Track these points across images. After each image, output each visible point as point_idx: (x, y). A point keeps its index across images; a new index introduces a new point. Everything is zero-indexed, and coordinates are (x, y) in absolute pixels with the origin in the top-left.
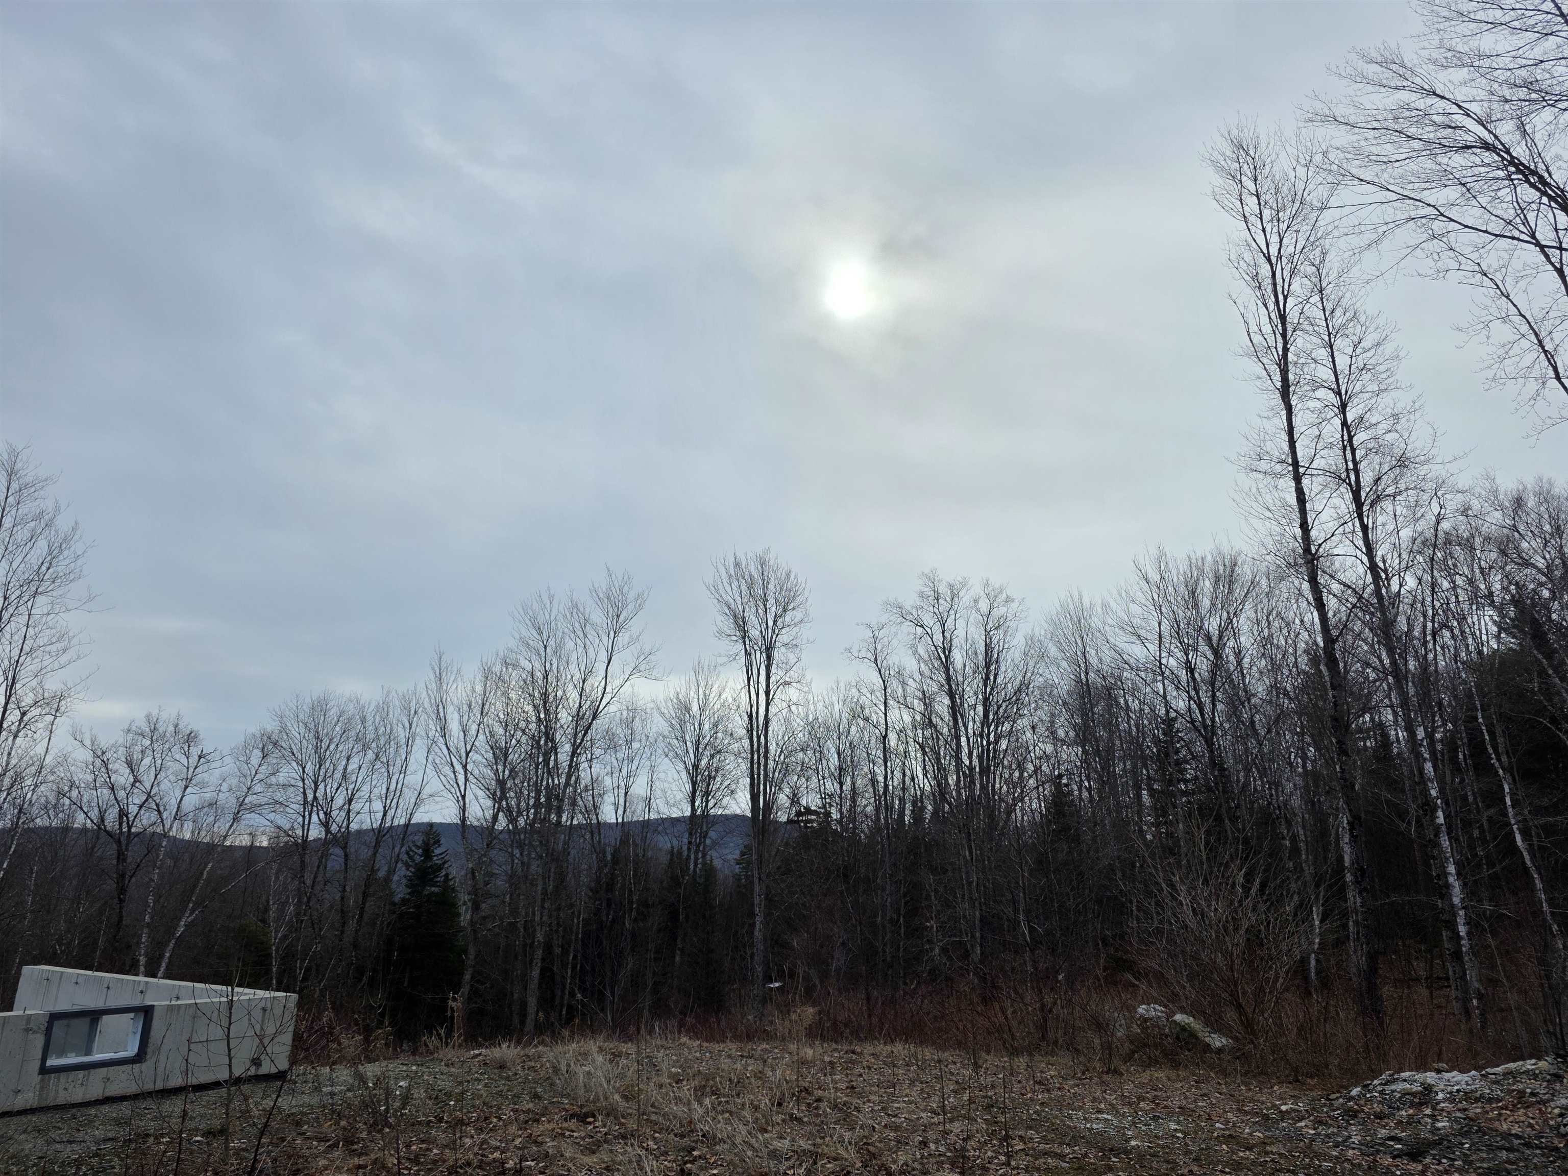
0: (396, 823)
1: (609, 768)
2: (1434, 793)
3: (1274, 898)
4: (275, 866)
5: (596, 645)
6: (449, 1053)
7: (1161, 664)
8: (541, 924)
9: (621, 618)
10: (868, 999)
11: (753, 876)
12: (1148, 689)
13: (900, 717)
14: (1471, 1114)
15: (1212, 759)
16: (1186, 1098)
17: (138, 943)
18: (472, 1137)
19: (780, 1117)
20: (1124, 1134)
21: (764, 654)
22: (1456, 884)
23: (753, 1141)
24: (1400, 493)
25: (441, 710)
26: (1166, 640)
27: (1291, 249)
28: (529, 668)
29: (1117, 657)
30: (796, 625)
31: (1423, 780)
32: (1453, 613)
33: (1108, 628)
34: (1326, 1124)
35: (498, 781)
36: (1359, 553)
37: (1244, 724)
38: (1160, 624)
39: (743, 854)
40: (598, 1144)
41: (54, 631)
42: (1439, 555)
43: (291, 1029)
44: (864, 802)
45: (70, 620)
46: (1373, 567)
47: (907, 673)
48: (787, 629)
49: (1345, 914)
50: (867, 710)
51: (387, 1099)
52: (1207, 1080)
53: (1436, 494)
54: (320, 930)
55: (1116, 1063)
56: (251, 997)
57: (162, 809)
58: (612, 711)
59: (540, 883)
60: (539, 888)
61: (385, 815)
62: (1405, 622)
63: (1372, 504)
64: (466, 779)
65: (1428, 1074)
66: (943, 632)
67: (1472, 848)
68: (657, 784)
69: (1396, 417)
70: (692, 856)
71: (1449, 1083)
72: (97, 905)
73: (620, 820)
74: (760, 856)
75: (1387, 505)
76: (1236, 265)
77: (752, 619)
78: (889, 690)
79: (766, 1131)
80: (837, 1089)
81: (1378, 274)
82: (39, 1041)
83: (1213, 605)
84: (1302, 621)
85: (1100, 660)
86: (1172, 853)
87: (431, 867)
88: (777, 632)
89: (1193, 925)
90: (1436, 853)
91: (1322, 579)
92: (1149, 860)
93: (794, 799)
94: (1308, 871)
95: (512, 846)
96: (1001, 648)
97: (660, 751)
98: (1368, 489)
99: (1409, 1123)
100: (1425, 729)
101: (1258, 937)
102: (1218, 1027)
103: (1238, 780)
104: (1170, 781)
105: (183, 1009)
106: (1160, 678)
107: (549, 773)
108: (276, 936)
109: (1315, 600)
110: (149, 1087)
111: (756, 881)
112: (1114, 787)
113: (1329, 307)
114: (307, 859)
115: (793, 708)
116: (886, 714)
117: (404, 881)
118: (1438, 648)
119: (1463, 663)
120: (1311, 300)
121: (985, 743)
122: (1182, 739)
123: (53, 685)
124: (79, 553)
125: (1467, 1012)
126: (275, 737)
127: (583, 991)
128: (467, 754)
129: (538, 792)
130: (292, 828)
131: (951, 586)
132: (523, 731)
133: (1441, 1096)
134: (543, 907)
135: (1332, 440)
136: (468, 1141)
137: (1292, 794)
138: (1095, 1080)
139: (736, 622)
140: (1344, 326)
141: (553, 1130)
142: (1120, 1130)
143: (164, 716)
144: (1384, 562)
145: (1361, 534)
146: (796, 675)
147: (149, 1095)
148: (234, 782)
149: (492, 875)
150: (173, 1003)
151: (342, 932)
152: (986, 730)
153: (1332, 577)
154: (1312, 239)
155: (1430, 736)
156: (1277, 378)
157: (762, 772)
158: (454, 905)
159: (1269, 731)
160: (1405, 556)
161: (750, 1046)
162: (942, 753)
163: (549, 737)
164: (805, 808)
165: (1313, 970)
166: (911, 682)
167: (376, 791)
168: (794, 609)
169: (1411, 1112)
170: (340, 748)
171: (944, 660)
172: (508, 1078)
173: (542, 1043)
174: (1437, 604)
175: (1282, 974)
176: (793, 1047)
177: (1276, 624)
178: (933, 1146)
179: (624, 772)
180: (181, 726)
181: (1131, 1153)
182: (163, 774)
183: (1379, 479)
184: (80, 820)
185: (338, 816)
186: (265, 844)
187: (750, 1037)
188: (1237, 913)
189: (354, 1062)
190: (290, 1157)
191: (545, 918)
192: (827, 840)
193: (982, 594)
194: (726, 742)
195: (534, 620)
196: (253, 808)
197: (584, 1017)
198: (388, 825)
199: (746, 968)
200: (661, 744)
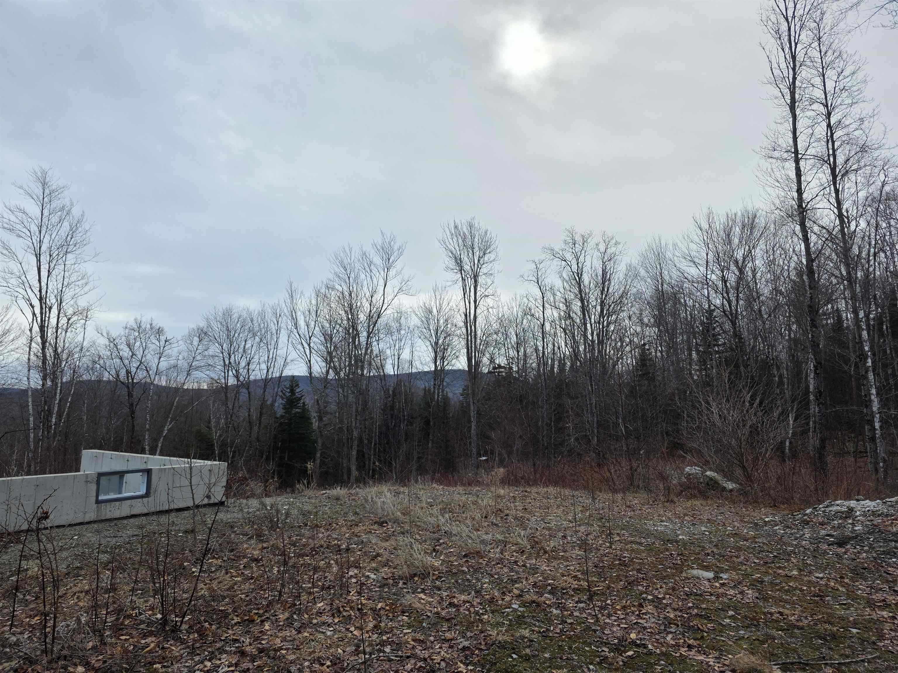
0: (274, 376)
1: (388, 345)
2: (867, 348)
3: (767, 409)
4: (212, 398)
5: (377, 276)
6: (309, 493)
7: (707, 278)
8: (356, 428)
9: (391, 261)
10: (534, 465)
11: (470, 401)
12: (699, 294)
13: (552, 313)
14: (875, 523)
15: (735, 332)
16: (711, 515)
17: (144, 439)
18: (323, 533)
19: (486, 524)
20: (676, 533)
21: (473, 280)
22: (876, 400)
23: (472, 535)
24: (860, 169)
25: (294, 314)
26: (711, 264)
27: (801, 12)
28: (341, 290)
29: (681, 275)
30: (491, 262)
31: (861, 342)
32: (887, 242)
33: (676, 258)
34: (790, 528)
35: (328, 352)
36: (832, 207)
37: (755, 312)
38: (707, 255)
39: (464, 390)
40: (389, 537)
41: (79, 273)
42: (882, 207)
44: (531, 361)
45: (88, 267)
46: (840, 216)
47: (556, 289)
48: (486, 265)
49: (808, 417)
50: (533, 310)
51: (277, 514)
52: (723, 506)
53: (883, 168)
54: (239, 432)
55: (672, 497)
56: (201, 464)
57: (148, 369)
58: (388, 315)
59: (354, 406)
60: (354, 409)
61: (268, 371)
62: (857, 249)
63: (843, 176)
64: (310, 352)
65: (852, 502)
66: (578, 264)
67: (887, 380)
68: (415, 353)
69: (862, 120)
70: (436, 391)
71: (863, 506)
72: (121, 420)
73: (396, 373)
74: (474, 391)
75: (852, 176)
76: (766, 23)
77: (465, 259)
78: (545, 299)
79: (479, 530)
80: (517, 510)
81: (857, 26)
82: (94, 487)
83: (740, 242)
84: (794, 251)
85: (671, 277)
86: (709, 385)
87: (295, 398)
88: (480, 266)
89: (719, 423)
90: (865, 382)
91: (808, 224)
92: (695, 390)
93: (492, 360)
94: (788, 394)
95: (338, 387)
96: (612, 272)
97: (416, 335)
98: (840, 167)
99: (839, 527)
100: (865, 312)
101: (756, 430)
102: (730, 479)
103: (750, 345)
104: (709, 346)
105: (167, 471)
106: (706, 287)
107: (356, 348)
108: (215, 435)
109: (803, 236)
110: (153, 510)
111: (471, 404)
112: (676, 350)
113: (824, 50)
114: (229, 396)
115: (490, 310)
116: (543, 312)
117: (281, 406)
118: (877, 264)
119: (891, 272)
120: (813, 45)
121: (601, 327)
122: (717, 321)
123: (82, 303)
124: (87, 229)
125: (877, 470)
126: (205, 330)
127: (380, 461)
128: (310, 338)
129: (350, 358)
130: (219, 379)
131: (583, 236)
132: (340, 325)
133: (858, 513)
134: (356, 419)
135: (820, 136)
136: (321, 535)
137: (781, 352)
138: (660, 505)
139: (456, 261)
140: (833, 62)
141: (365, 530)
142: (674, 531)
143: (144, 320)
144: (847, 212)
145: (834, 195)
146: (492, 291)
147: (153, 513)
148: (185, 354)
149: (327, 402)
150: (162, 467)
151: (251, 433)
152: (602, 320)
153: (814, 222)
154: (815, 4)
155: (867, 316)
156: (788, 97)
157: (473, 346)
158: (309, 419)
159: (770, 316)
160: (860, 208)
161: (470, 488)
162: (576, 333)
163: (354, 327)
164: (498, 365)
165: (787, 448)
166: (558, 294)
167: (262, 359)
168: (490, 253)
169: (840, 521)
170: (241, 336)
171: (578, 280)
172: (341, 505)
173: (358, 487)
174: (878, 237)
175: (769, 450)
176: (493, 489)
177: (778, 252)
178: (569, 538)
179: (397, 347)
180: (153, 325)
181: (679, 542)
182: (147, 351)
183: (848, 160)
184: (106, 377)
185: (243, 372)
186: (205, 387)
187: (470, 484)
188: (745, 417)
189: (259, 497)
190: (228, 543)
191: (358, 425)
192: (510, 382)
193: (601, 240)
194: (453, 330)
195: (342, 263)
196: (197, 368)
197: (380, 474)
198: (270, 377)
199: (468, 450)
200: (416, 331)
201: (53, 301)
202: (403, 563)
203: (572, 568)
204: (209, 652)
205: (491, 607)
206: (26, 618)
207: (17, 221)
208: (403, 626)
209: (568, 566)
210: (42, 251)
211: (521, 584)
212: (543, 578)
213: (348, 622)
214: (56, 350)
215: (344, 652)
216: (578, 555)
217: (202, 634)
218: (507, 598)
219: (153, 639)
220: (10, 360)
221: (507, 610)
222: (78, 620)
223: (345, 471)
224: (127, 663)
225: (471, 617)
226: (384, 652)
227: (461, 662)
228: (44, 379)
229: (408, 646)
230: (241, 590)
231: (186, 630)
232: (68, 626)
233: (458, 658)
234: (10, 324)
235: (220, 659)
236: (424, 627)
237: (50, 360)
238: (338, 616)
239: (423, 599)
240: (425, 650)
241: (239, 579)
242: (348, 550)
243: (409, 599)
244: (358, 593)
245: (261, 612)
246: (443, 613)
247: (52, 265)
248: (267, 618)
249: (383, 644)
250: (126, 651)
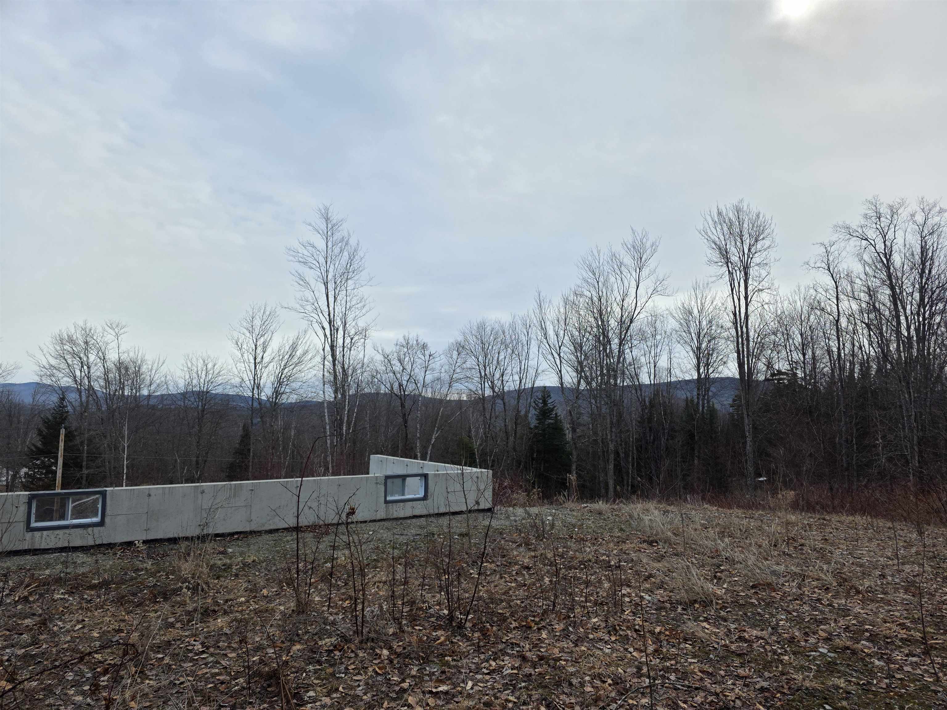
0: (527, 387)
1: (643, 351)
4: (471, 409)
5: (628, 278)
6: (570, 505)
8: (612, 440)
9: (643, 259)
10: (831, 489)
11: (743, 413)
13: (849, 306)
17: (416, 447)
18: (590, 547)
19: (776, 553)
21: (743, 273)
23: (760, 564)
25: (543, 324)
28: (590, 295)
30: (765, 250)
35: (578, 362)
39: (734, 400)
40: (663, 557)
41: (358, 297)
43: (491, 487)
44: (822, 366)
45: (364, 291)
47: (854, 275)
48: (759, 253)
50: (822, 304)
51: (543, 525)
54: (497, 441)
56: (471, 471)
57: (417, 382)
58: (642, 318)
59: (608, 417)
60: (608, 420)
61: (520, 382)
64: (561, 362)
66: (885, 242)
68: (674, 360)
70: (701, 402)
72: (396, 429)
73: (652, 382)
74: (747, 402)
77: (733, 250)
78: (840, 288)
79: (767, 559)
80: (815, 540)
82: (382, 488)
87: (548, 409)
88: (751, 256)
93: (769, 365)
95: (590, 398)
96: (935, 249)
97: (674, 340)
105: (441, 475)
107: (607, 356)
108: (476, 444)
110: (432, 512)
111: (745, 416)
114: (486, 406)
115: (766, 306)
116: (837, 305)
117: (535, 417)
121: (921, 319)
123: (362, 324)
124: (362, 256)
126: (462, 344)
127: (641, 477)
128: (560, 348)
129: (602, 368)
130: (477, 390)
131: (891, 207)
132: (590, 333)
134: (612, 431)
136: (588, 550)
139: (721, 253)
141: (634, 548)
143: (411, 337)
146: (767, 284)
147: (432, 515)
148: (447, 367)
149: (581, 414)
150: (436, 472)
151: (507, 443)
152: (922, 310)
157: (745, 349)
158: (562, 430)
161: (750, 511)
162: (884, 329)
163: (605, 336)
164: (778, 371)
166: (858, 281)
167: (515, 370)
168: (763, 239)
170: (494, 348)
171: (885, 262)
172: (605, 519)
173: (621, 502)
176: (781, 514)
178: (890, 578)
179: (653, 354)
180: (419, 341)
182: (415, 365)
184: (383, 389)
185: (498, 383)
186: (465, 399)
187: (750, 508)
189: (524, 506)
190: (500, 549)
191: (613, 437)
192: (795, 390)
193: (918, 209)
194: (718, 331)
195: (590, 266)
196: (458, 380)
197: (642, 491)
198: (523, 387)
199: (744, 468)
200: (675, 336)
201: (339, 323)
202: (681, 587)
203: (897, 614)
204: (493, 652)
205: (791, 647)
206: (340, 600)
207: (309, 255)
208: (686, 654)
209: (890, 611)
210: (329, 280)
211: (828, 626)
212: (858, 622)
213: (625, 642)
214: (343, 368)
215: (625, 672)
216: (904, 599)
217: (485, 633)
218: (812, 640)
219: (443, 633)
220: (309, 376)
221: (812, 653)
222: (381, 607)
223: (602, 485)
224: (423, 652)
225: (767, 655)
226: (668, 679)
227: (760, 703)
228: (336, 392)
229: (695, 676)
230: (516, 596)
231: (470, 628)
232: (373, 612)
233: (756, 698)
234: (308, 345)
235: (503, 661)
236: (711, 659)
237: (340, 376)
238: (615, 635)
239: (708, 629)
240: (715, 683)
241: (513, 585)
242: (618, 567)
243: (690, 626)
244: (633, 613)
245: (537, 619)
246: (733, 647)
247: (337, 292)
248: (543, 626)
249: (667, 670)
250: (420, 640)
